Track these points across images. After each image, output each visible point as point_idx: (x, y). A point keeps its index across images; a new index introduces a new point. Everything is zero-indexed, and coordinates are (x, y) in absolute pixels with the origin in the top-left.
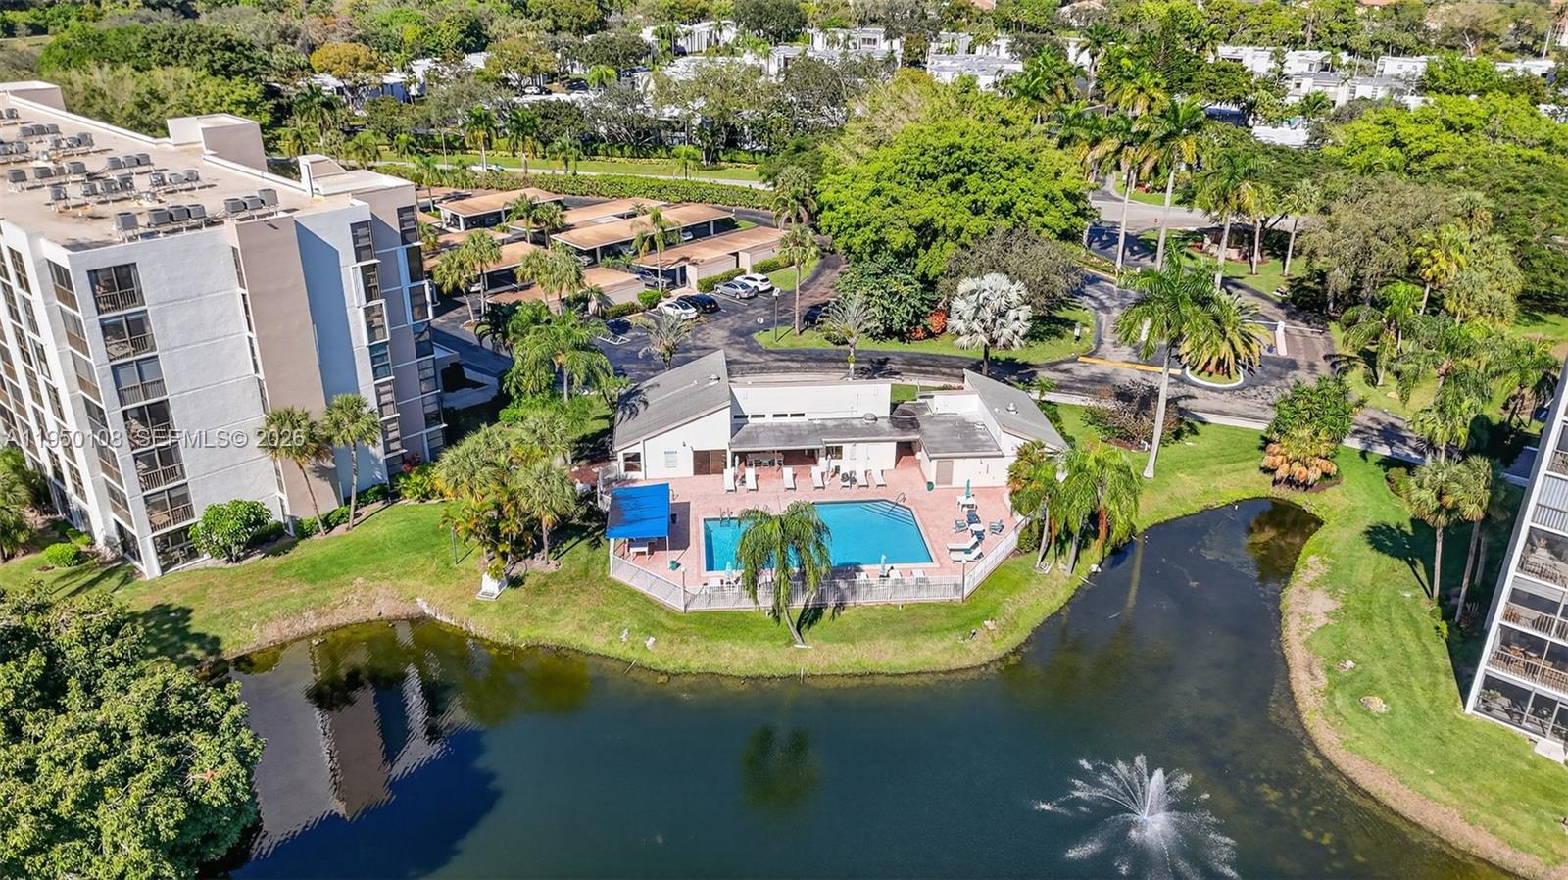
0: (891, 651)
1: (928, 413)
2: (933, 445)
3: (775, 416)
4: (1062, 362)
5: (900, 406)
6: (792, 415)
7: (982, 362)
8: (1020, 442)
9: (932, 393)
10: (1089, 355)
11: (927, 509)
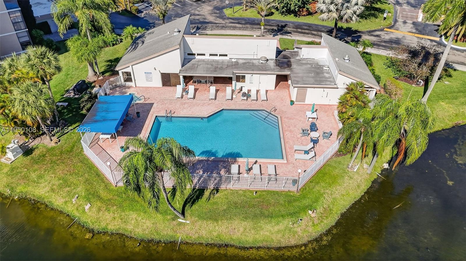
0: (242, 229)
1: (298, 58)
2: (297, 79)
3: (211, 55)
4: (375, 31)
5: (283, 53)
6: (220, 55)
7: (333, 29)
8: (349, 81)
9: (301, 46)
10: (390, 28)
11: (287, 118)
